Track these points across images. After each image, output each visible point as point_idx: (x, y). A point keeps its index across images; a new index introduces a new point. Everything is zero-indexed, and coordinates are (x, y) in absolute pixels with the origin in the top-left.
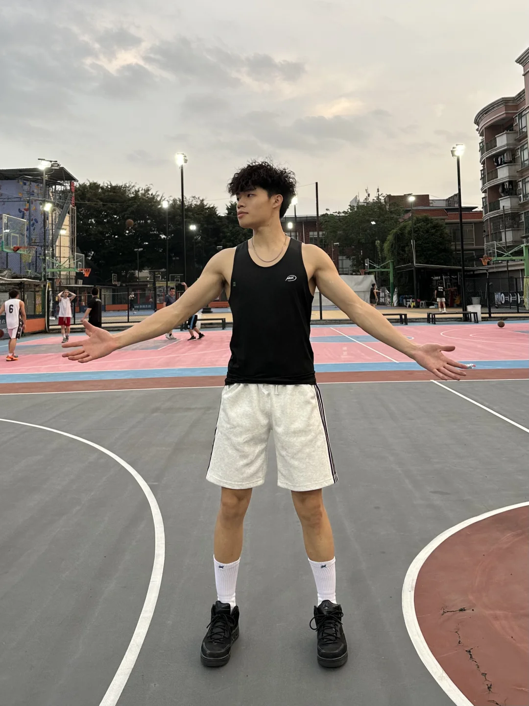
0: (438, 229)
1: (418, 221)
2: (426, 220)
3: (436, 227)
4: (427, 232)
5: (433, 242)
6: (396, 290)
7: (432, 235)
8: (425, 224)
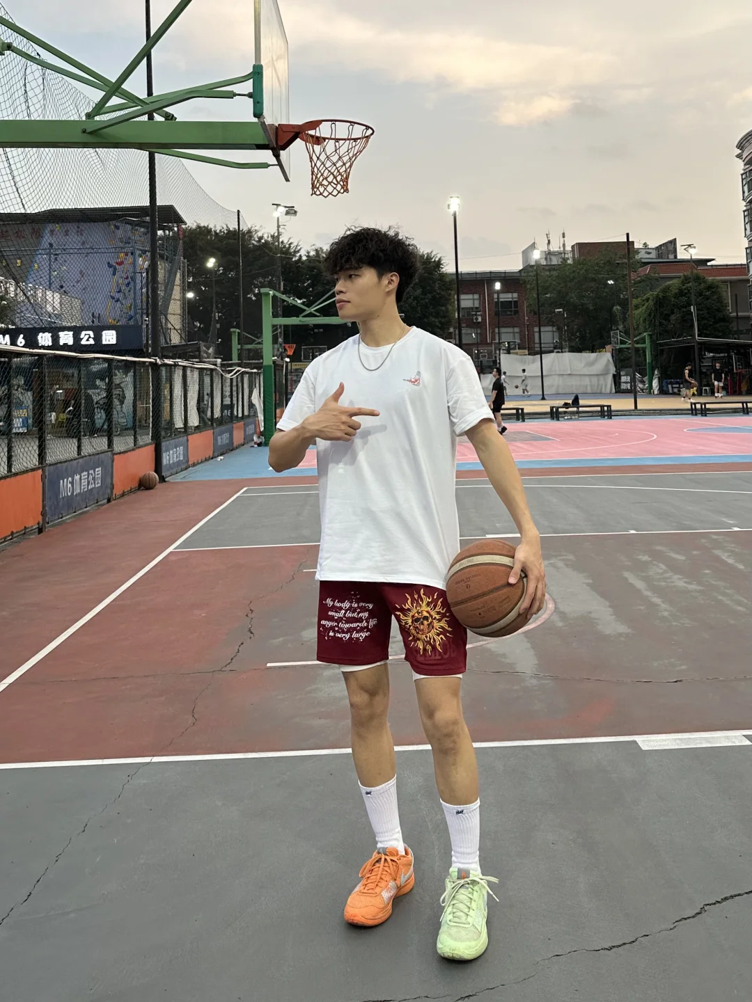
0: (713, 290)
1: (686, 280)
2: (698, 279)
3: (711, 287)
4: (701, 295)
5: (708, 309)
6: (656, 372)
7: (707, 299)
8: (697, 284)
